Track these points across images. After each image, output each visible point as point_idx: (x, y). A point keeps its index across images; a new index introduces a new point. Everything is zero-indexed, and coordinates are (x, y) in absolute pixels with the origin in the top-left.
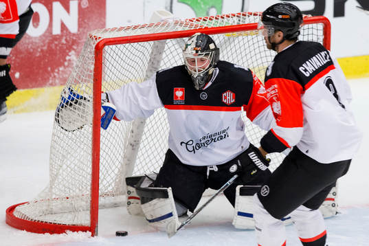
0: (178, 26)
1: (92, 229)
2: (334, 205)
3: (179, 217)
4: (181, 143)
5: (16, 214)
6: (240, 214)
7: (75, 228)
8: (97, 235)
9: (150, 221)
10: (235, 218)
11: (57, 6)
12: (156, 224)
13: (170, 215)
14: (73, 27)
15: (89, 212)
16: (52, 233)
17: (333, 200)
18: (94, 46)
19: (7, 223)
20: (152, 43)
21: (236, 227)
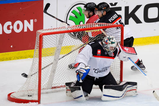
0: (69, 28)
1: (39, 101)
2: (136, 92)
3: (85, 96)
4: (94, 69)
5: (11, 96)
6: (104, 95)
7: (32, 101)
8: (40, 103)
9: (75, 98)
10: (102, 96)
11: (26, 22)
12: (77, 99)
13: (82, 96)
14: (31, 29)
15: (37, 95)
16: (24, 103)
17: (136, 90)
18: (39, 36)
19: (8, 99)
20: (60, 34)
21: (103, 100)
